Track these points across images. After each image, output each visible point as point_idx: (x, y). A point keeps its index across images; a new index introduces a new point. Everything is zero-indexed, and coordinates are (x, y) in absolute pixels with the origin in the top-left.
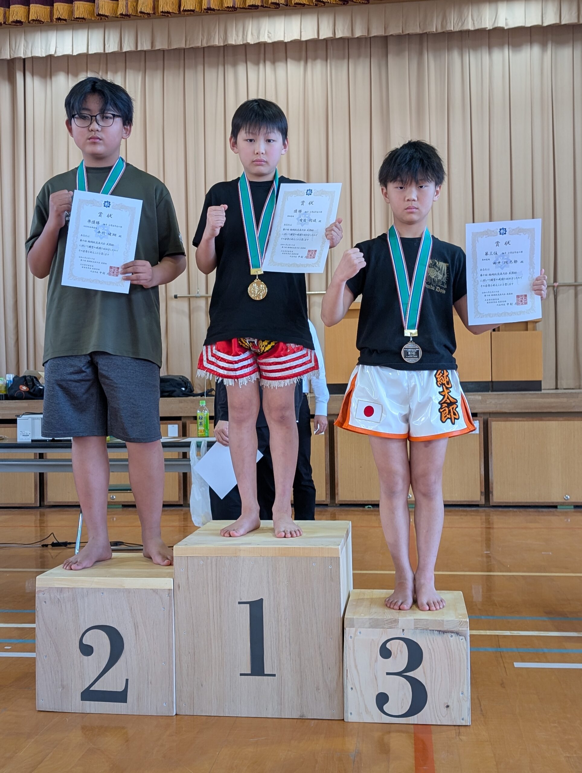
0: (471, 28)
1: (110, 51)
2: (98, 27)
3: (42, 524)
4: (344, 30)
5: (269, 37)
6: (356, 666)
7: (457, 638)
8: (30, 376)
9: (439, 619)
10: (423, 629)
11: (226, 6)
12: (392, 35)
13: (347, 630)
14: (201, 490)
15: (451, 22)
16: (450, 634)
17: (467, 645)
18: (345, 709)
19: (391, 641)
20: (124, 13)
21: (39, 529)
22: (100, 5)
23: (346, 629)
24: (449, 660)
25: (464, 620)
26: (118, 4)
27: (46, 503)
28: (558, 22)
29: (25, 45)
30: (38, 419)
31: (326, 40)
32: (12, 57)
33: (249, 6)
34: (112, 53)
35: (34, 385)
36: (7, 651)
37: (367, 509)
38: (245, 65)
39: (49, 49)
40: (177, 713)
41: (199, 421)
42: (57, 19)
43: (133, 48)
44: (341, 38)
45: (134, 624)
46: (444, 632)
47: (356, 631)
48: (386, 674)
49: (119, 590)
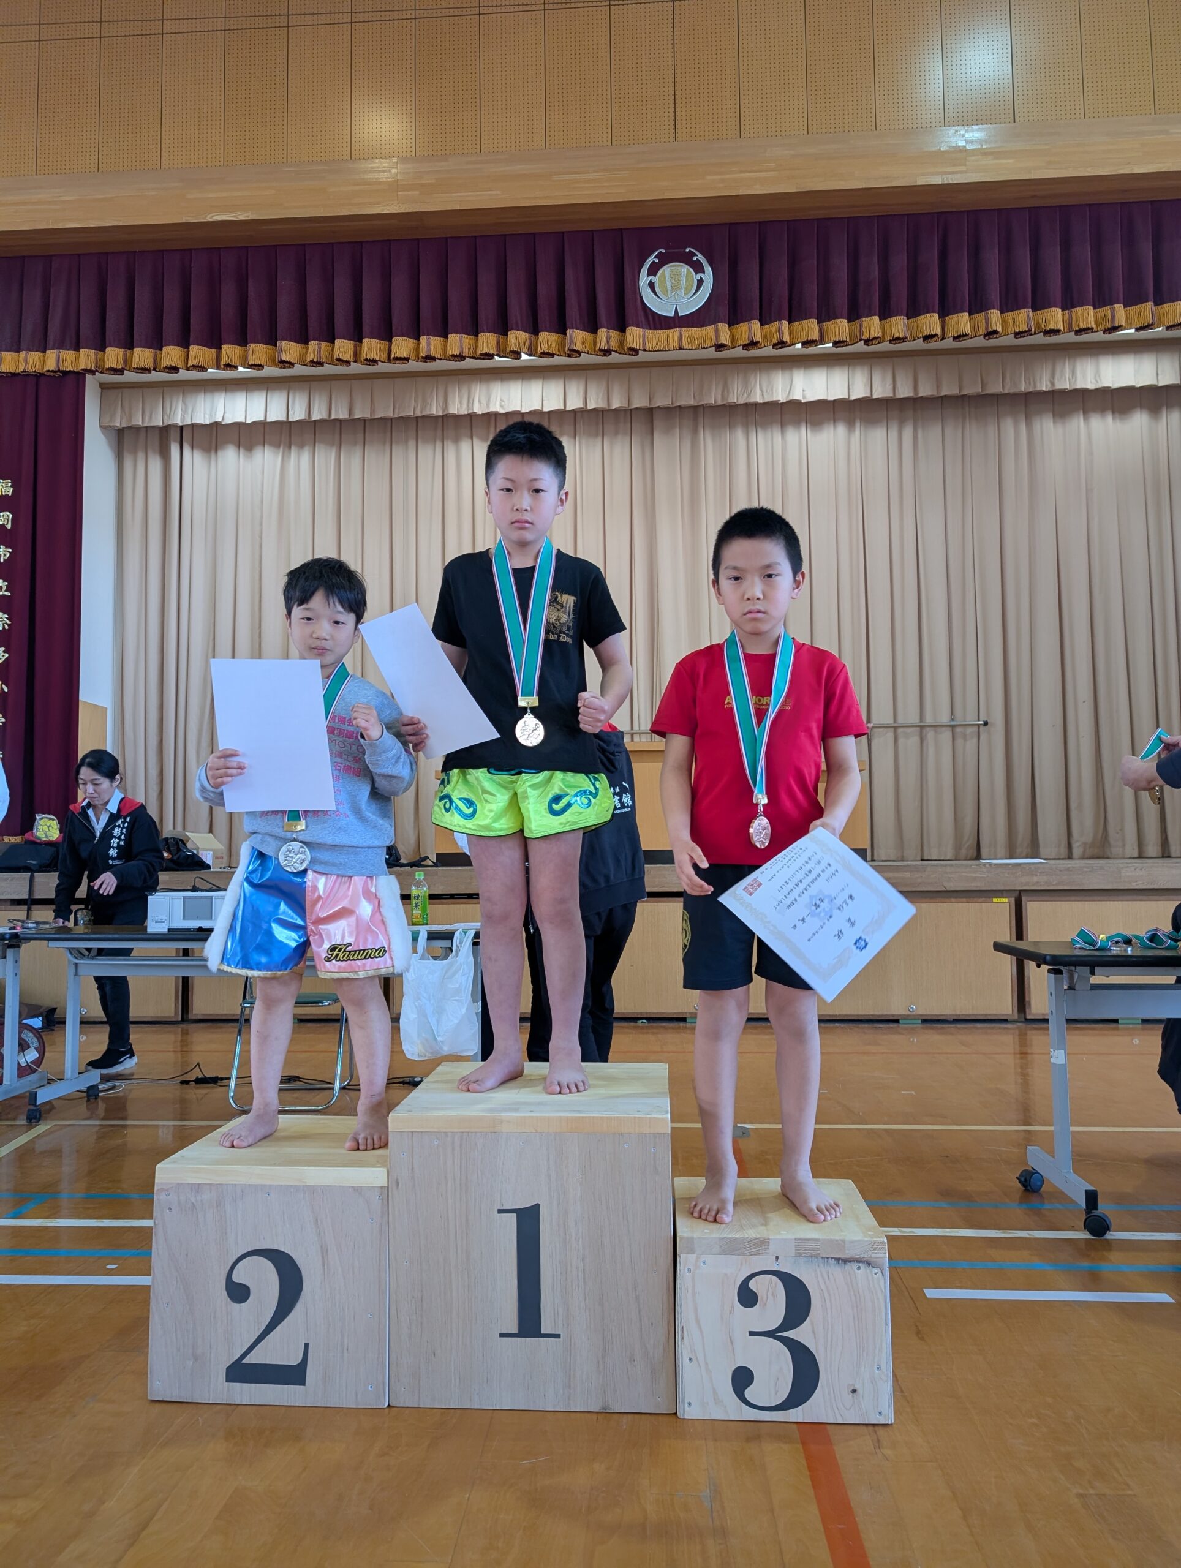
0: (759, 400)
1: (295, 420)
2: (280, 389)
3: (185, 1046)
4: (598, 399)
5: (501, 406)
6: (698, 1321)
7: (868, 1271)
8: (174, 838)
9: (837, 1238)
10: (811, 1256)
11: (451, 354)
12: (658, 407)
13: (682, 1259)
14: (416, 1004)
15: (734, 393)
16: (856, 1264)
17: (885, 1283)
18: (679, 1395)
19: (757, 1277)
20: (315, 360)
21: (179, 1055)
22: (283, 349)
23: (680, 1257)
24: (855, 1309)
25: (878, 1239)
26: (308, 349)
27: (191, 1016)
28: (868, 395)
29: (184, 409)
30: (178, 897)
31: (574, 412)
32: (166, 424)
33: (481, 354)
34: (297, 421)
35: (179, 849)
36: (110, 1273)
37: (641, 1025)
38: (470, 441)
39: (215, 415)
40: (391, 1404)
41: (414, 901)
42: (225, 365)
43: (325, 416)
44: (594, 409)
45: (322, 1247)
46: (846, 1261)
47: (697, 1261)
48: (748, 1334)
49: (297, 1188)
